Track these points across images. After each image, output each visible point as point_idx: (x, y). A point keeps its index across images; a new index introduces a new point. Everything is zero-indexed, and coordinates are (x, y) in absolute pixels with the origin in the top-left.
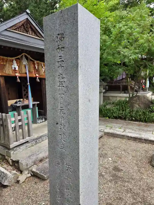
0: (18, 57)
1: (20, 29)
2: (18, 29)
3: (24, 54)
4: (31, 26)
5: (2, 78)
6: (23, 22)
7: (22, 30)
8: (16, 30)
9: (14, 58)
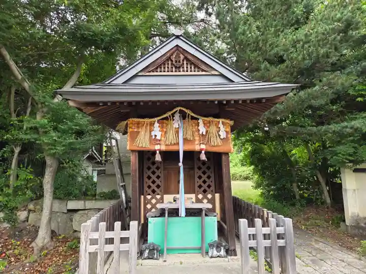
0: (165, 116)
1: (164, 68)
2: (161, 68)
3: (179, 108)
4: (186, 55)
5: (134, 153)
6: (168, 55)
7: (168, 68)
8: (157, 72)
9: (156, 119)
